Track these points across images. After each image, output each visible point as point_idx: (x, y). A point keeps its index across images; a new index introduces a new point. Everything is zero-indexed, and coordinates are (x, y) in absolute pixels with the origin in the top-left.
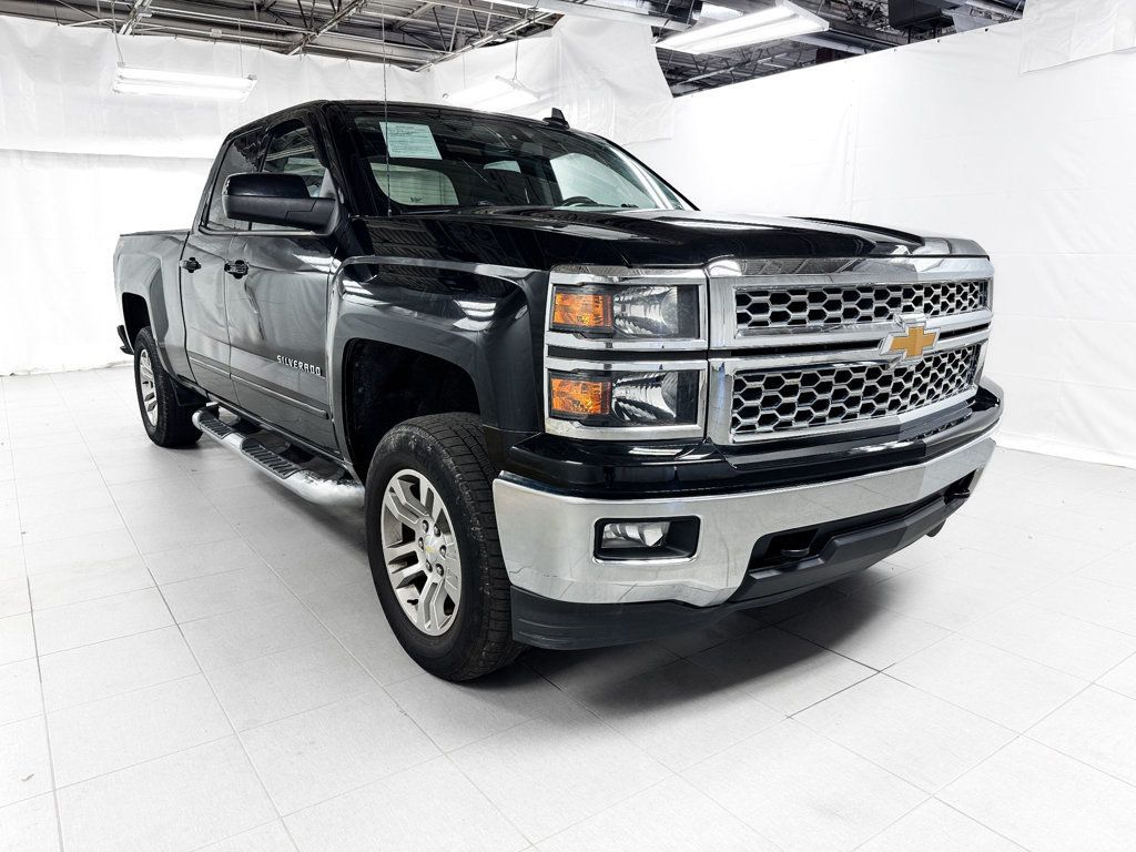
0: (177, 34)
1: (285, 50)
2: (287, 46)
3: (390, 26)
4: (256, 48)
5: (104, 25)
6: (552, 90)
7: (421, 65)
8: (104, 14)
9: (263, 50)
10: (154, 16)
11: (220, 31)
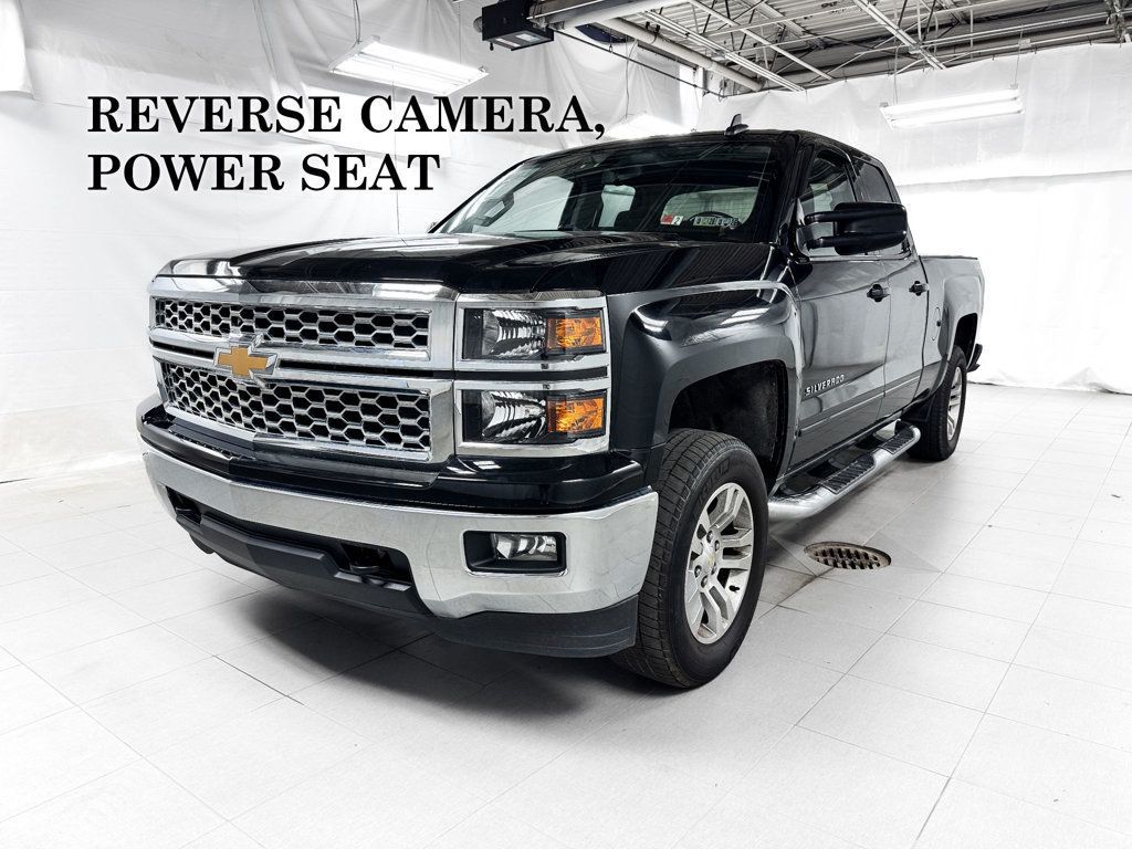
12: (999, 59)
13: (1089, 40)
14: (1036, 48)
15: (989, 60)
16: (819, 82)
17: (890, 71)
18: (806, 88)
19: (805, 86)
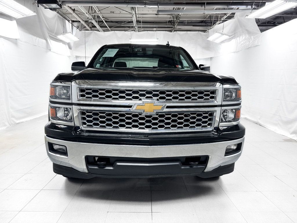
0: (147, 30)
1: (171, 31)
2: (171, 30)
3: (202, 22)
4: (165, 32)
5: (132, 31)
6: (234, 34)
7: (206, 31)
8: (132, 28)
9: (167, 32)
10: (138, 27)
11: (156, 29)
12: (148, 32)
13: (166, 31)
14: (156, 31)
15: (146, 32)
16: (108, 30)
17: (125, 31)
18: (104, 32)
19: (104, 31)
